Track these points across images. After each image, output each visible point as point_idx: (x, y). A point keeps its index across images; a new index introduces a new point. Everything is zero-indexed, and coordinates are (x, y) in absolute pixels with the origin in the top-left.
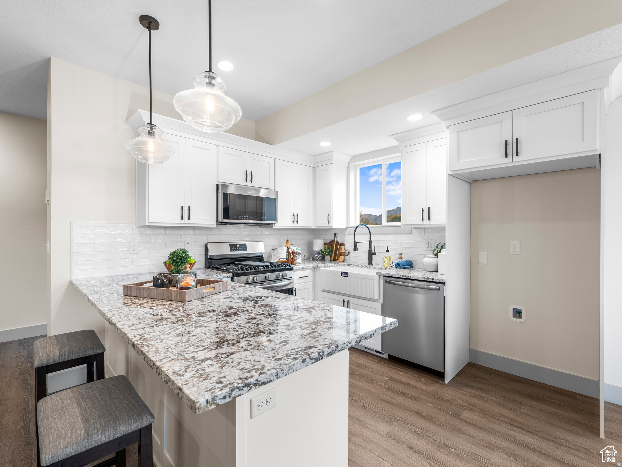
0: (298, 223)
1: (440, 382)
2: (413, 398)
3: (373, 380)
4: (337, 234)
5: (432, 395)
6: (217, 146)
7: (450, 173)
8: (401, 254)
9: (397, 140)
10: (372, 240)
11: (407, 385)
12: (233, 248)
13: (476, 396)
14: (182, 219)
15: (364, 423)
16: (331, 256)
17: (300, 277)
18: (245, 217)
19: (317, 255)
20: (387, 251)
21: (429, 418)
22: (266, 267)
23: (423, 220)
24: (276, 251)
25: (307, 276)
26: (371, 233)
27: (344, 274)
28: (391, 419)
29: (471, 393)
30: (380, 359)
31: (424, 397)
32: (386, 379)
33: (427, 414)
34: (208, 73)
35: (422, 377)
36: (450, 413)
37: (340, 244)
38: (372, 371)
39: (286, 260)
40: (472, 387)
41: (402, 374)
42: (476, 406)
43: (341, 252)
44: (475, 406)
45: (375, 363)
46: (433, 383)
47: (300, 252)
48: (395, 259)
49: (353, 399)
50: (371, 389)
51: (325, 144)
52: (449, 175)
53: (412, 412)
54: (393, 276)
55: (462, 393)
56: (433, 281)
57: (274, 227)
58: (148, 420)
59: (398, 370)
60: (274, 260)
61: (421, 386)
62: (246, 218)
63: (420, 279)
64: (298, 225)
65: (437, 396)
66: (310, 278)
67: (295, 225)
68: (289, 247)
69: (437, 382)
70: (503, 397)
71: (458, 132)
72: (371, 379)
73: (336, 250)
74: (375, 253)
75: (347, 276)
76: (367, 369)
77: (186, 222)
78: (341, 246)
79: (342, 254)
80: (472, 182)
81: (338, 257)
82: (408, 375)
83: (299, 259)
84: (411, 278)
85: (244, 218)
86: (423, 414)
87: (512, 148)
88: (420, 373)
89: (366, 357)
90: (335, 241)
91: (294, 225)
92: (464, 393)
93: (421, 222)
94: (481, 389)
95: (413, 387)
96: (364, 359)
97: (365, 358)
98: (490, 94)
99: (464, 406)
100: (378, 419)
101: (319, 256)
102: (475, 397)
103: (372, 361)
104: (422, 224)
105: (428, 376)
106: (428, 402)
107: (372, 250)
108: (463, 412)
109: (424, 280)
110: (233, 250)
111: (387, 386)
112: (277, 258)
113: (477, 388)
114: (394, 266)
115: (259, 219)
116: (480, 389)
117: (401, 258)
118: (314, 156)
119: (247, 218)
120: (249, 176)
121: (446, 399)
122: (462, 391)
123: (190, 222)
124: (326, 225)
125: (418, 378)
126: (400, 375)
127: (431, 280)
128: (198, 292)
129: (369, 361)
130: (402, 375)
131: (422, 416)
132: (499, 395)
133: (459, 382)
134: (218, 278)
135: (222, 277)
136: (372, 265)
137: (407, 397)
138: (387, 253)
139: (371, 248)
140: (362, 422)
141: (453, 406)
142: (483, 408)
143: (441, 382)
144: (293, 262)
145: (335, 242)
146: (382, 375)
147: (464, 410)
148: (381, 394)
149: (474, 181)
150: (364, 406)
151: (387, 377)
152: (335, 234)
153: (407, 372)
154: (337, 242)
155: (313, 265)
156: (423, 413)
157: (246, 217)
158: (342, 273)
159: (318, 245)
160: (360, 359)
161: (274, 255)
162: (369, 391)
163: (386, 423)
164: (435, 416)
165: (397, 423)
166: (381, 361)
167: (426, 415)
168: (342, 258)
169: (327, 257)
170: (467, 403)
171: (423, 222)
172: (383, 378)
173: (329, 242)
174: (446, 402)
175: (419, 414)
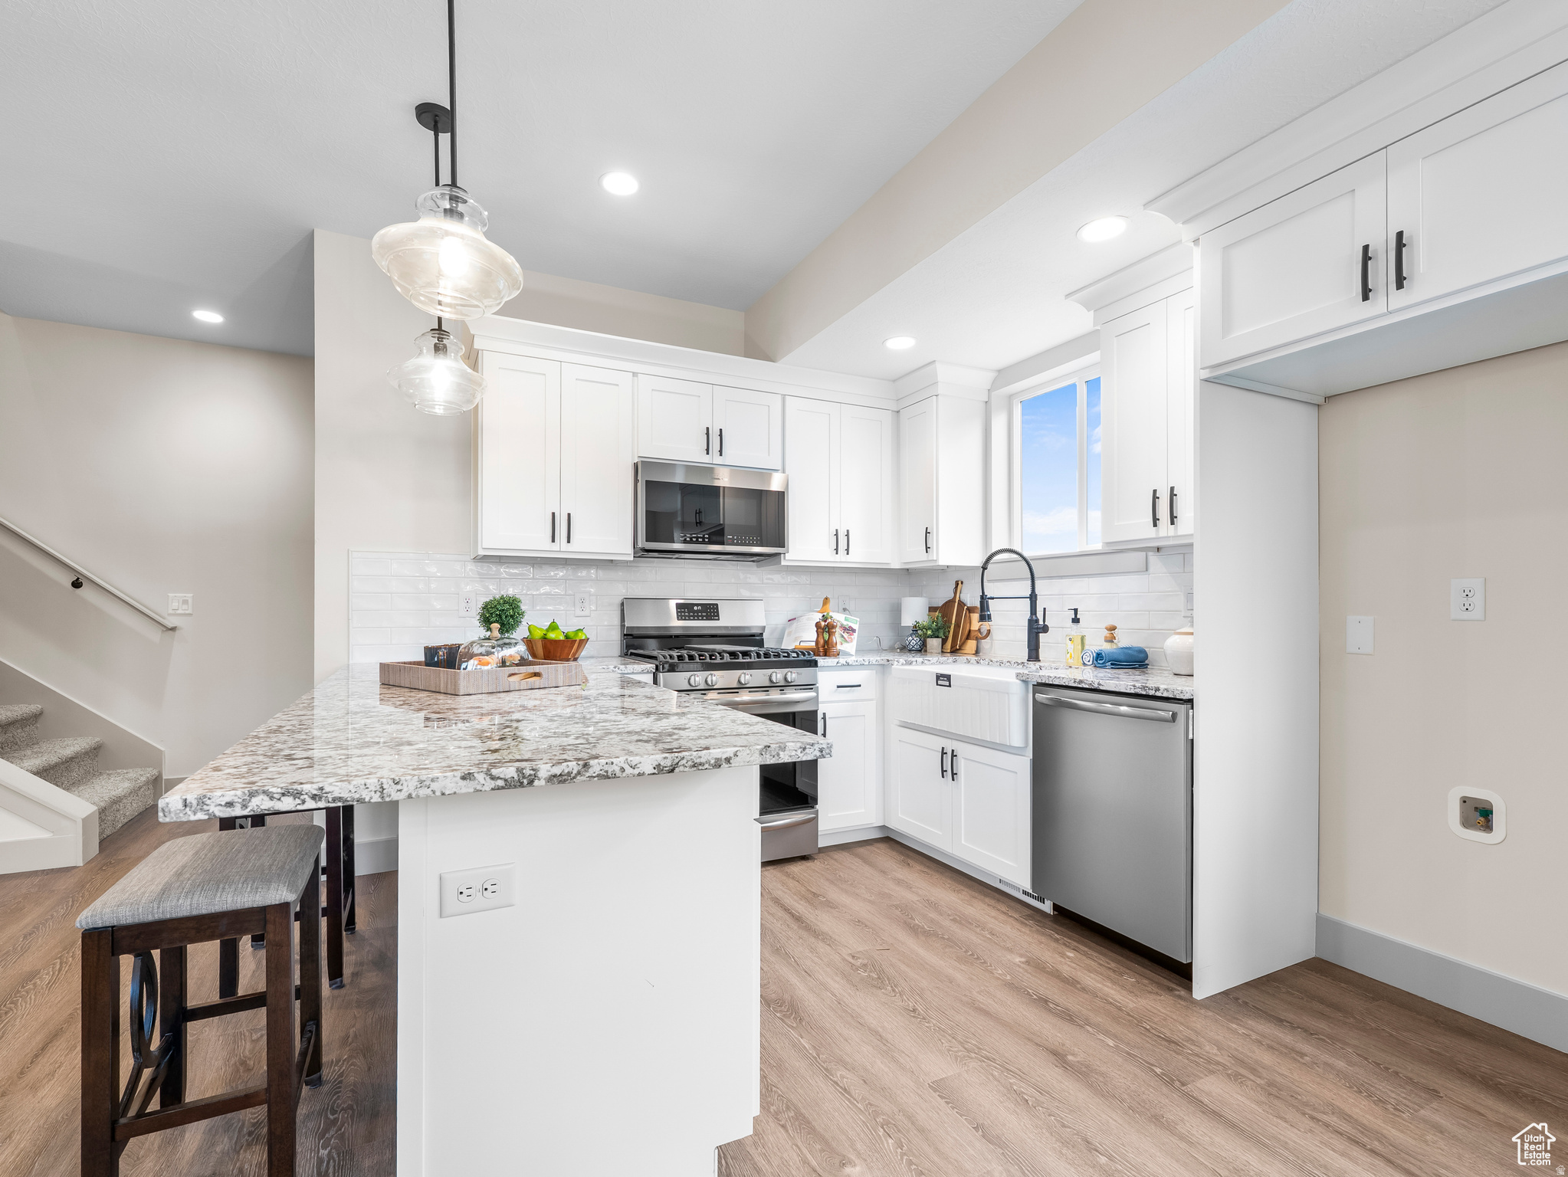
0: (848, 554)
1: (1177, 993)
2: (1068, 1016)
3: (978, 958)
4: (962, 583)
5: (1131, 1018)
6: (635, 374)
7: (1205, 374)
8: (1113, 628)
9: (1087, 305)
10: (1037, 592)
11: (1071, 983)
12: (684, 612)
13: (1277, 1046)
14: (553, 541)
15: (889, 1045)
16: (944, 642)
17: (838, 687)
18: (700, 537)
19: (910, 638)
20: (1076, 620)
21: (1082, 1073)
22: (743, 656)
23: (1155, 525)
24: (795, 624)
25: (860, 686)
26: (1036, 576)
27: (944, 679)
28: (968, 1051)
29: (1265, 1037)
30: (1029, 912)
31: (1100, 1020)
32: (1018, 960)
33: (1082, 1059)
34: (448, 188)
35: (1128, 971)
36: (1158, 1071)
37: (968, 609)
38: (988, 936)
39: (814, 644)
40: (1281, 1021)
41: (1071, 955)
42: (1260, 1070)
43: (970, 631)
44: (1255, 1069)
45: (1010, 920)
46: (1156, 990)
47: (855, 627)
48: (1098, 643)
49: (894, 990)
50: (959, 977)
51: (900, 344)
52: (1206, 380)
53: (1040, 1046)
54: (1056, 682)
55: (1235, 1032)
56: (1158, 694)
57: (783, 563)
58: (280, 892)
59: (1065, 945)
60: (789, 644)
61: (1112, 992)
62: (704, 540)
63: (1122, 691)
64: (849, 558)
65: (1145, 1025)
66: (869, 691)
67: (841, 560)
68: (828, 614)
69: (1170, 990)
70: (1378, 1065)
71: (1227, 248)
72: (972, 955)
73: (957, 625)
74: (1045, 629)
75: (950, 686)
76: (978, 930)
77: (561, 549)
78: (970, 612)
79: (972, 634)
80: (1321, 401)
81: (963, 644)
82: (1089, 962)
83: (850, 644)
84: (1101, 688)
85: (697, 540)
86: (1070, 1058)
87: (1382, 271)
88: (1128, 962)
89: (993, 902)
90: (957, 601)
91: (838, 558)
92: (1241, 1031)
93: (1150, 532)
94: (1309, 1033)
95: (1084, 990)
96: (985, 907)
97: (988, 905)
98: (1308, 112)
99: (1218, 1063)
100: (931, 1045)
101: (914, 641)
102: (1270, 1047)
103: (1005, 913)
104: (1154, 536)
105: (1148, 972)
106: (1107, 1033)
107: (1037, 621)
108: (1202, 1075)
109: (1132, 691)
110: (685, 616)
111: (1008, 977)
112: (796, 639)
113: (1293, 1027)
114: (1091, 663)
115: (737, 541)
116: (1306, 1031)
117: (1111, 640)
118: (894, 381)
119: (707, 540)
120: (714, 440)
121: (1168, 1034)
122: (1238, 1025)
123: (571, 547)
124: (923, 556)
125: (1114, 971)
126: (1063, 955)
127: (1152, 693)
128: (495, 677)
129: (994, 913)
130: (1069, 957)
131: (1065, 1062)
132: (1366, 1059)
133: (1244, 1002)
134: (621, 672)
135: (629, 672)
136: (1037, 659)
137: (1050, 1010)
138: (1074, 626)
139: (1036, 614)
140: (884, 1042)
141: (1180, 1057)
142: (1279, 1079)
143: (1183, 993)
144: (825, 648)
145: (956, 604)
146: (1010, 950)
147: (1212, 1072)
148: (978, 992)
149: (1327, 399)
150: (914, 1010)
151: (1021, 956)
152: (957, 584)
153: (1090, 952)
154: (961, 604)
155: (879, 659)
156: (1073, 1055)
157: (703, 538)
158: (939, 677)
159: (915, 612)
160: (972, 906)
161: (790, 634)
162: (949, 979)
163: (949, 1058)
164: (1103, 1069)
165: (980, 1063)
166: (1029, 917)
167: (1078, 1062)
168: (971, 645)
169: (934, 643)
170: (1233, 1057)
171: (1158, 531)
172: (1009, 957)
173: (943, 605)
174: (1164, 1043)
175: (1058, 1056)
